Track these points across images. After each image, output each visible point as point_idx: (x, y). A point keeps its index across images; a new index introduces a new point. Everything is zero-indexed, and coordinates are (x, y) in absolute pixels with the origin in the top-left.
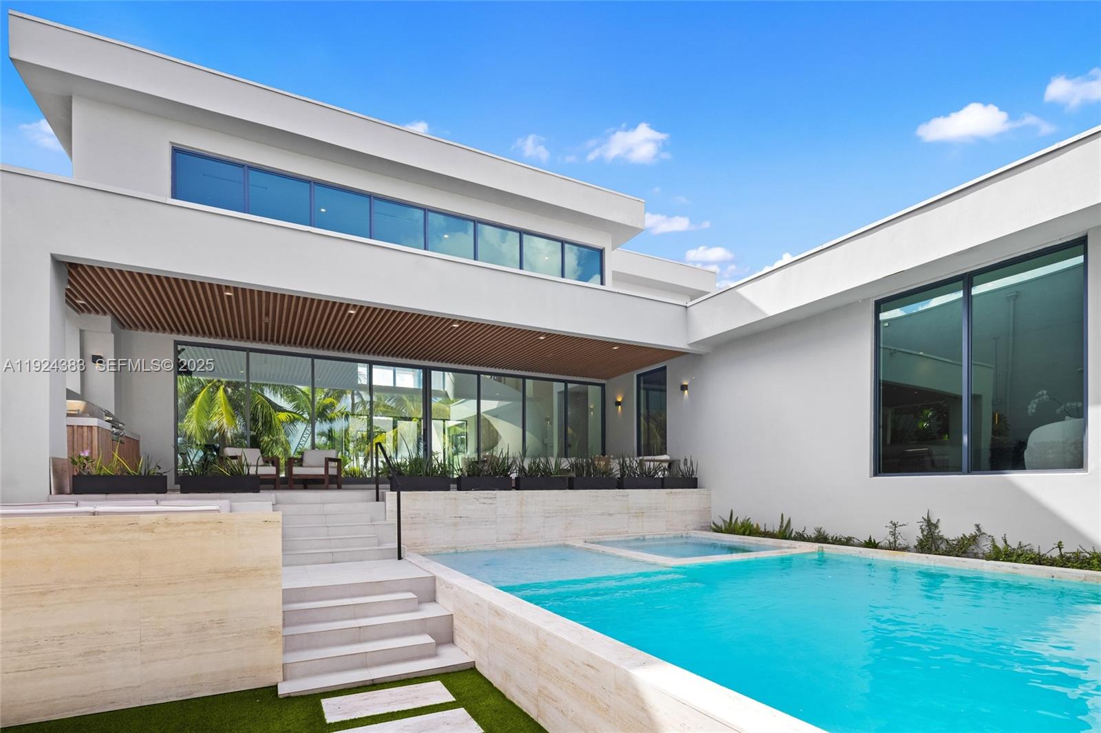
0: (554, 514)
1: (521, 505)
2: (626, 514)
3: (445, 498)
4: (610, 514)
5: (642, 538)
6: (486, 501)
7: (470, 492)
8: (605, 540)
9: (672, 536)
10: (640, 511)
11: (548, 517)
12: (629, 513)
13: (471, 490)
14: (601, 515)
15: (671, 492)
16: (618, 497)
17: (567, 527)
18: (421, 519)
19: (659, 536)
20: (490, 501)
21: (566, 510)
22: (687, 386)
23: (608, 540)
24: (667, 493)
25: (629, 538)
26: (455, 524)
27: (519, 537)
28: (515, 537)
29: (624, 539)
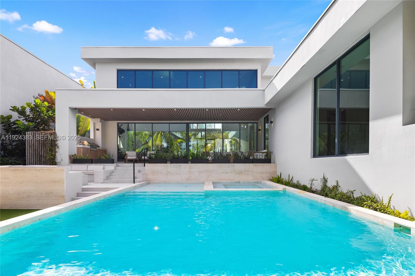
0: (203, 172)
1: (190, 168)
2: (234, 173)
3: (164, 166)
4: (226, 173)
5: (238, 182)
6: (177, 167)
7: (173, 164)
8: (221, 182)
9: (253, 182)
10: (240, 172)
11: (201, 173)
12: (235, 173)
13: (173, 163)
14: (222, 173)
15: (256, 165)
16: (230, 167)
17: (208, 177)
18: (156, 172)
19: (246, 182)
20: (179, 167)
21: (207, 171)
22: (272, 121)
23: (223, 182)
24: (253, 165)
25: (232, 182)
26: (167, 174)
27: (190, 179)
28: (188, 179)
29: (230, 182)
